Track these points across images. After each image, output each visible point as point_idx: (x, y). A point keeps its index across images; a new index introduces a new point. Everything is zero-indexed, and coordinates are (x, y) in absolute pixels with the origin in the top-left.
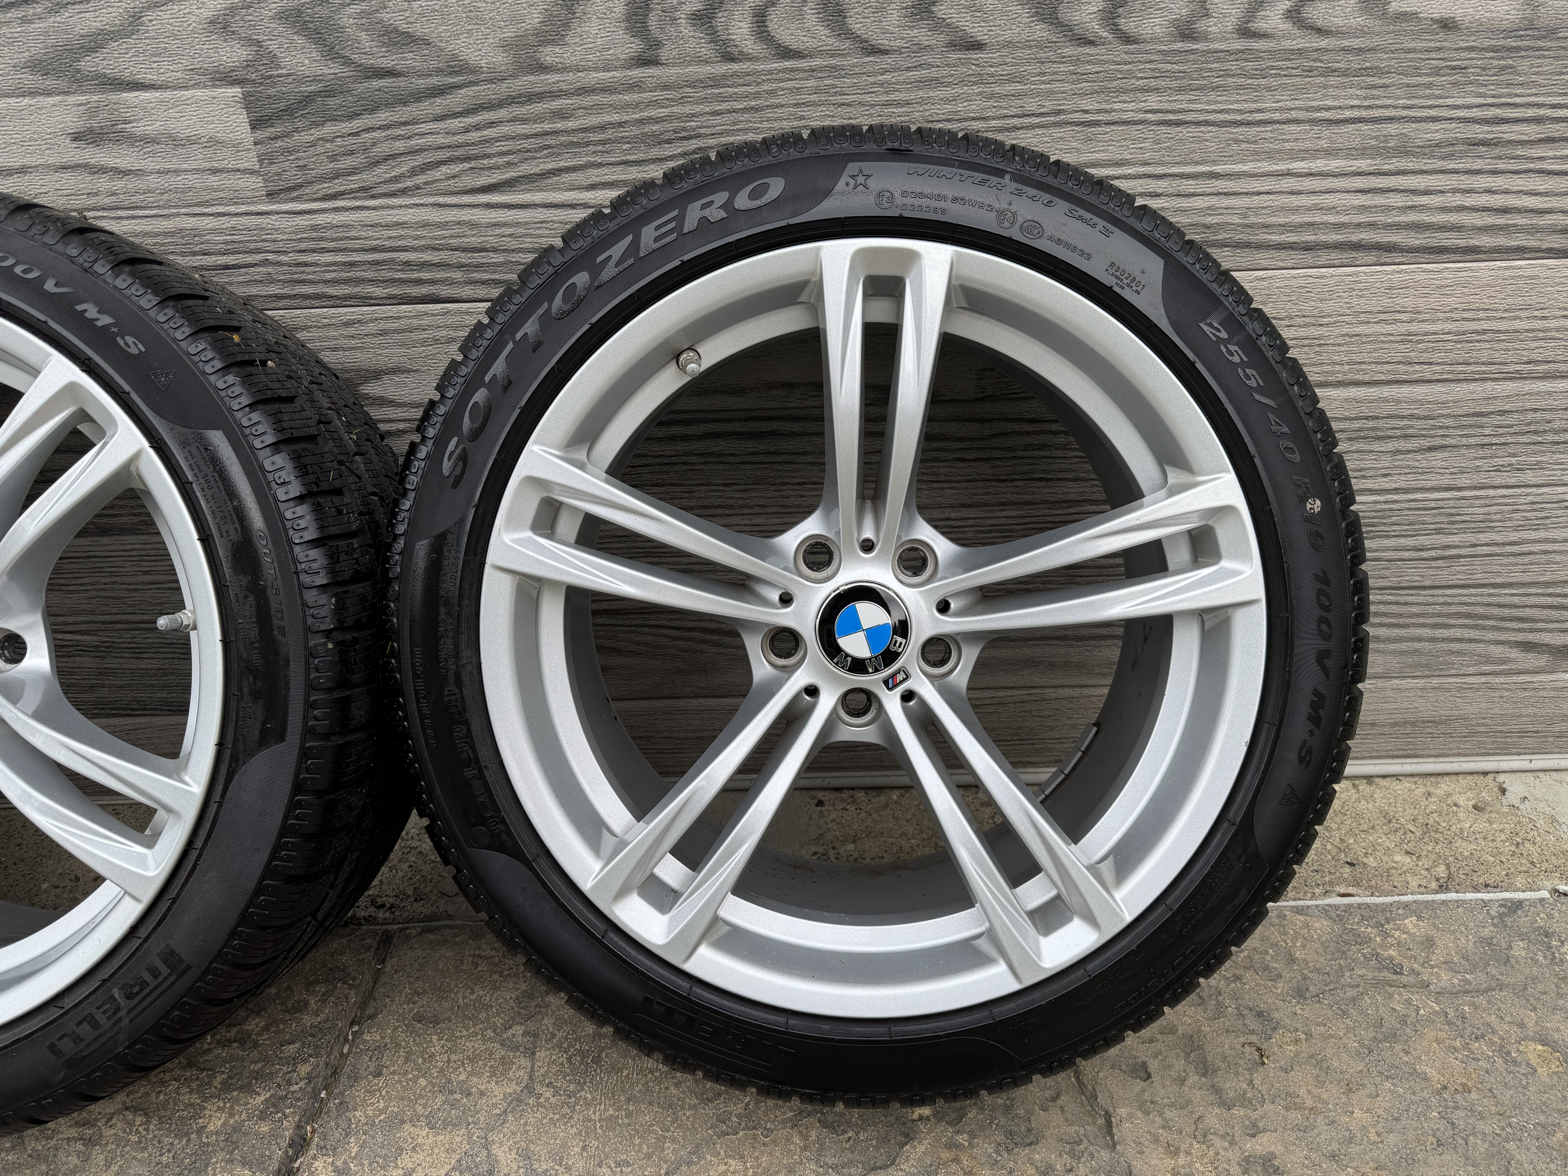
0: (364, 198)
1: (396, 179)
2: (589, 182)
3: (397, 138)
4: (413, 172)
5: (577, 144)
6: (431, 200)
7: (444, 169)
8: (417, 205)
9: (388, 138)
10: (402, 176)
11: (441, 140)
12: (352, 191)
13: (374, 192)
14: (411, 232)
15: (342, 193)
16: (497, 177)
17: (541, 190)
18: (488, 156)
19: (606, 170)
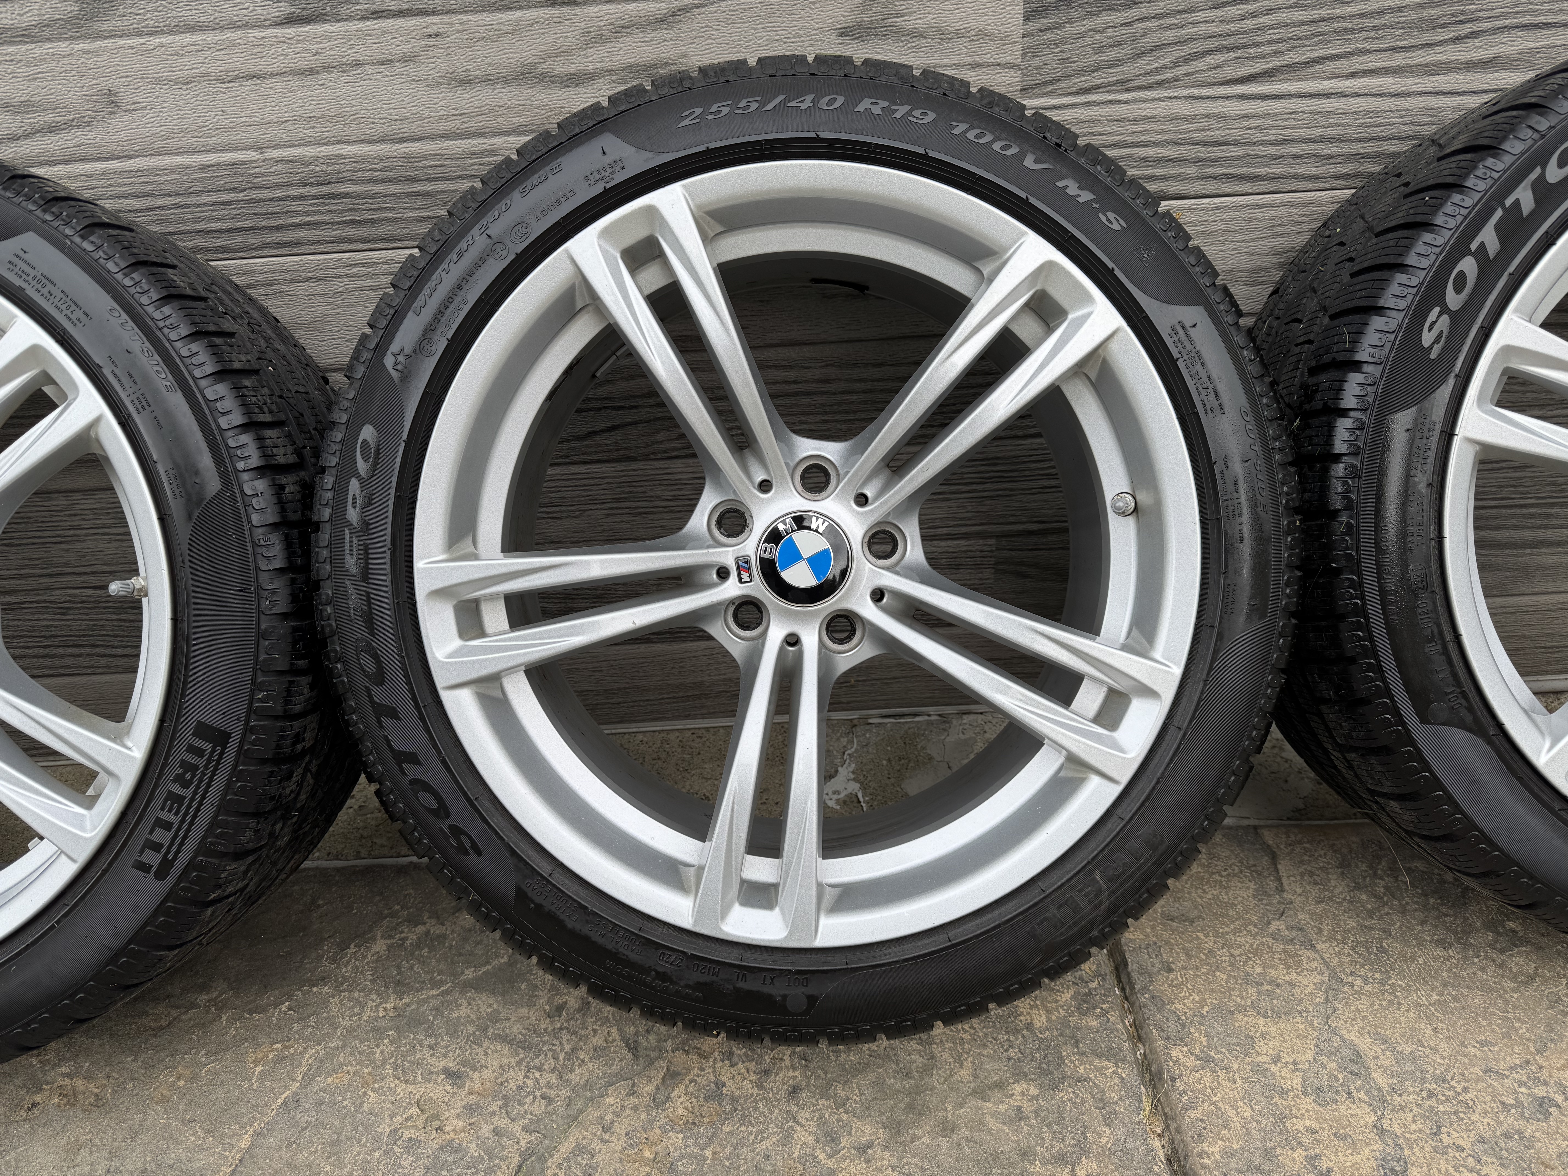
0: (1118, 91)
1: (1157, 71)
2: (1352, 70)
3: (1169, 28)
4: (1176, 64)
5: (1352, 31)
6: (1186, 92)
7: (1209, 60)
8: (1170, 98)
9: (1160, 28)
10: (1164, 67)
11: (1214, 29)
12: (1109, 85)
13: (1131, 85)
14: (1156, 127)
15: (1098, 87)
16: (1260, 66)
17: (1301, 80)
18: (1257, 45)
19: (1372, 57)
